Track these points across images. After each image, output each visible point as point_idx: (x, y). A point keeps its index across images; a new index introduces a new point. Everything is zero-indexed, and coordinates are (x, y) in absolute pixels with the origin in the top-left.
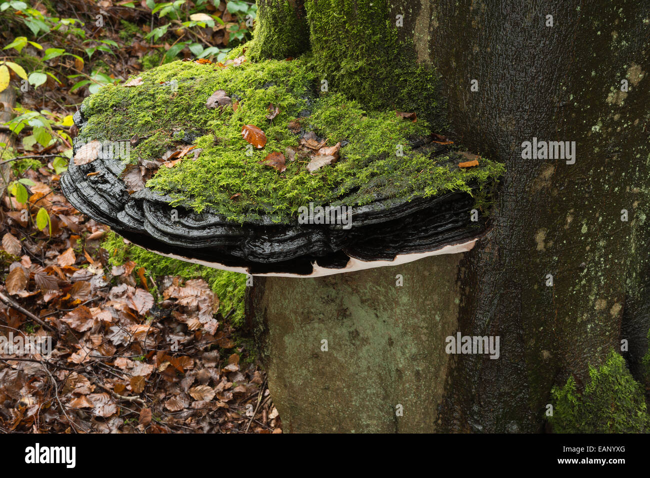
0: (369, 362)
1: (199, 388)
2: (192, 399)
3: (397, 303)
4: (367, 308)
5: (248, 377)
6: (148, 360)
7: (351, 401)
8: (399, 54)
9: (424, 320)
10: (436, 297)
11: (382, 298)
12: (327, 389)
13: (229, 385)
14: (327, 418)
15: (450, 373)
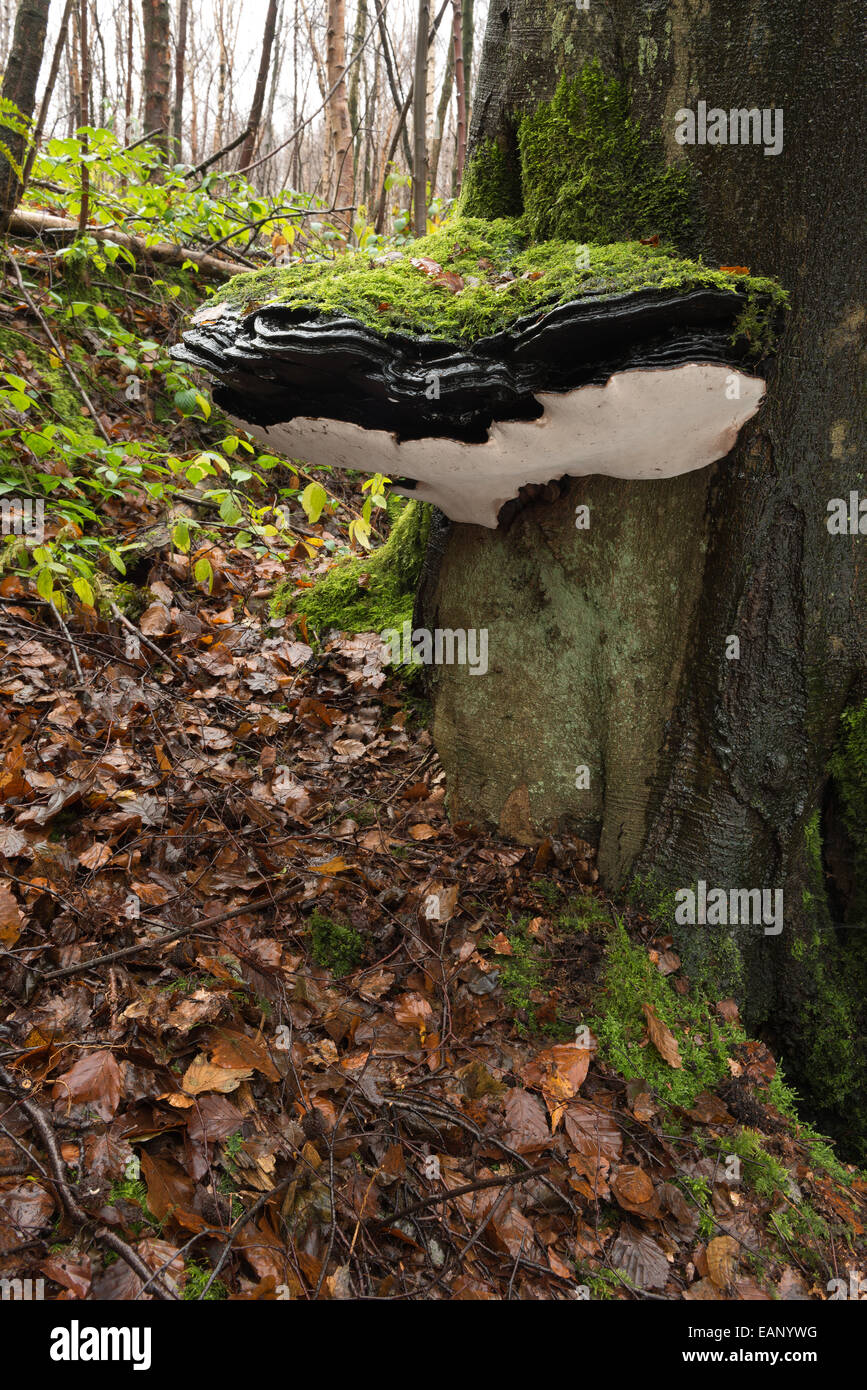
0: (571, 678)
1: (347, 742)
2: (336, 753)
3: (615, 567)
4: (573, 586)
5: (413, 739)
6: (291, 710)
7: (542, 739)
8: (640, 161)
9: (653, 593)
10: (672, 552)
11: (595, 565)
12: (508, 717)
13: (386, 743)
14: (505, 760)
15: (687, 668)
